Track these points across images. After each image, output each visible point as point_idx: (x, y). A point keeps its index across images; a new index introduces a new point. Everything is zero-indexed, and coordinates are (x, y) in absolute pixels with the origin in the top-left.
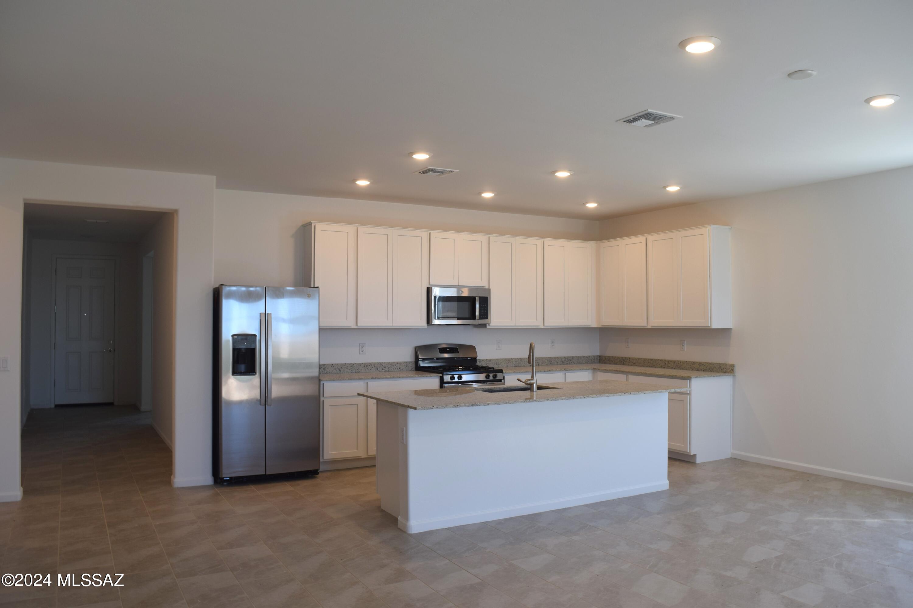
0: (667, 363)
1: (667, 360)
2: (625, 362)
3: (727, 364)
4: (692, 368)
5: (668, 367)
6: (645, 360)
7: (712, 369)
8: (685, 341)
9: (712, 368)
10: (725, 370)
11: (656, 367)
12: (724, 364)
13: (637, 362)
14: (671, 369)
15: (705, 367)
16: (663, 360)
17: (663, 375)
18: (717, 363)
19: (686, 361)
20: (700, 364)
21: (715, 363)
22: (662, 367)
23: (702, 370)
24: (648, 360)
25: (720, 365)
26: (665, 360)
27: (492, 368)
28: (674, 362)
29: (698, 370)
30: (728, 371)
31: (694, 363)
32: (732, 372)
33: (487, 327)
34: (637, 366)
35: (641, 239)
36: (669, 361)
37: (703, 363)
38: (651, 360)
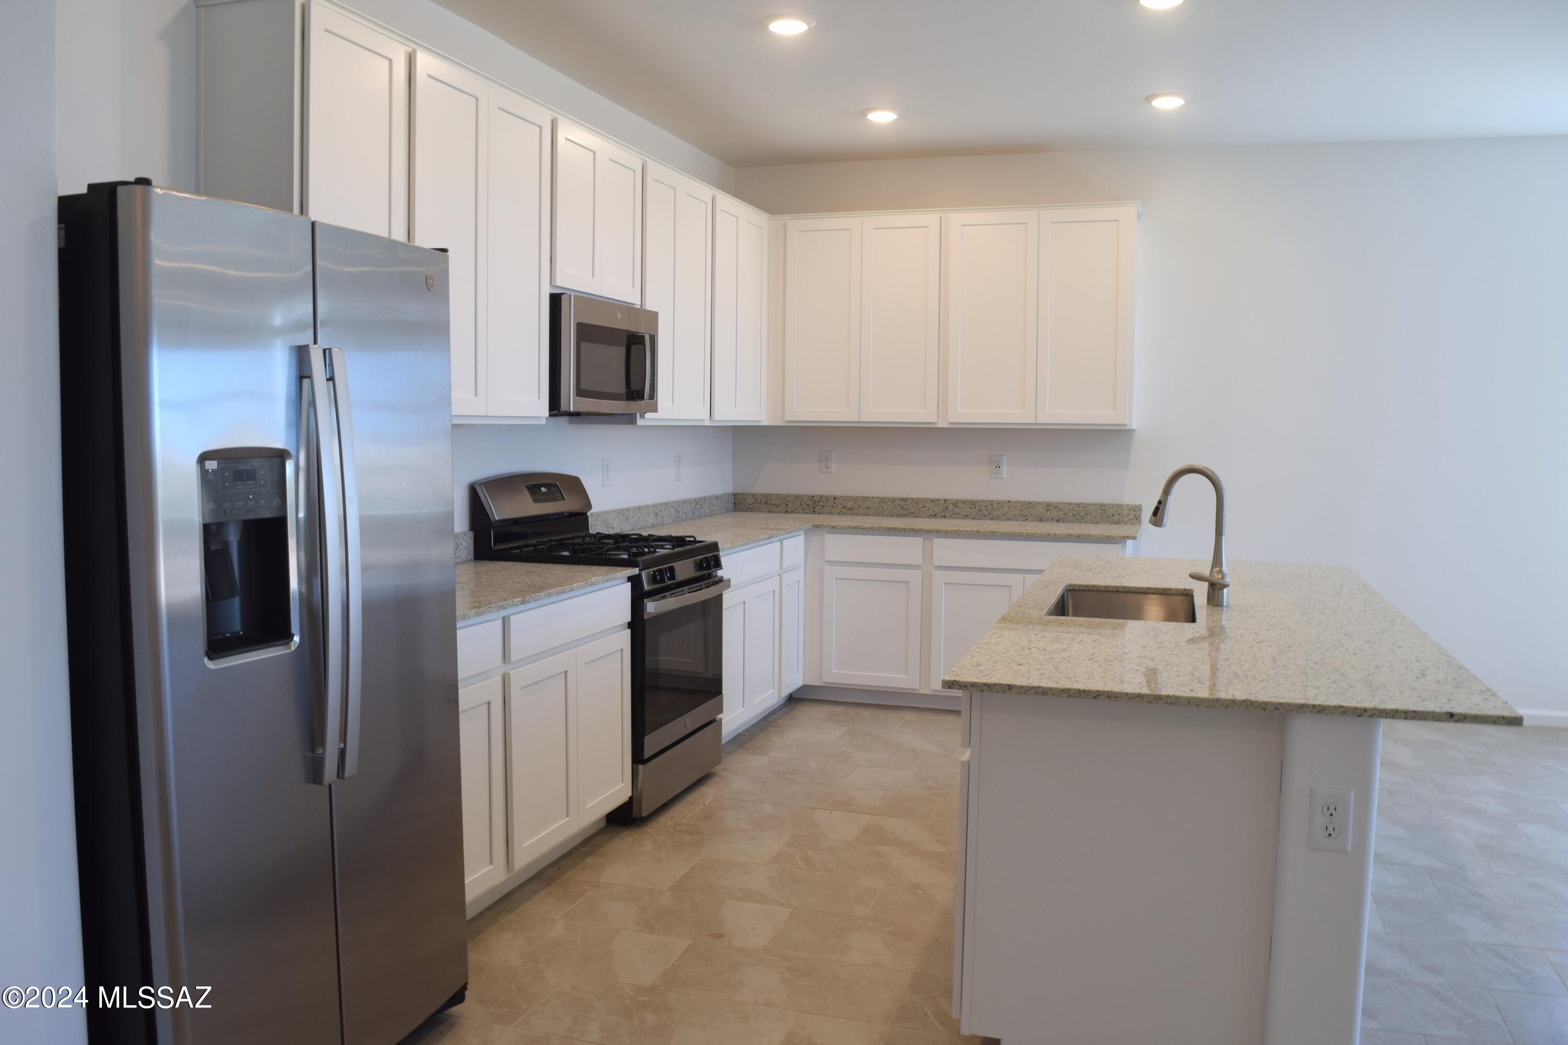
0: (951, 507)
1: (951, 500)
2: (818, 507)
3: (1122, 505)
4: (1025, 516)
5: (955, 515)
6: (883, 500)
7: (1083, 517)
8: (1005, 457)
9: (1082, 514)
10: (1116, 518)
11: (916, 517)
12: (1113, 506)
13: (859, 506)
14: (963, 518)
15: (1062, 513)
16: (939, 500)
17: (1049, 535)
18: (1095, 505)
19: (1009, 502)
20: (1048, 506)
21: (1090, 504)
22: (936, 515)
23: (1052, 519)
24: (894, 500)
25: (1103, 508)
26: (945, 501)
27: (693, 539)
28: (974, 503)
29: (1041, 520)
30: (1126, 519)
31: (1030, 505)
32: (1135, 521)
33: (638, 424)
34: (857, 514)
35: (930, 218)
36: (956, 503)
37: (1058, 503)
38: (903, 500)
